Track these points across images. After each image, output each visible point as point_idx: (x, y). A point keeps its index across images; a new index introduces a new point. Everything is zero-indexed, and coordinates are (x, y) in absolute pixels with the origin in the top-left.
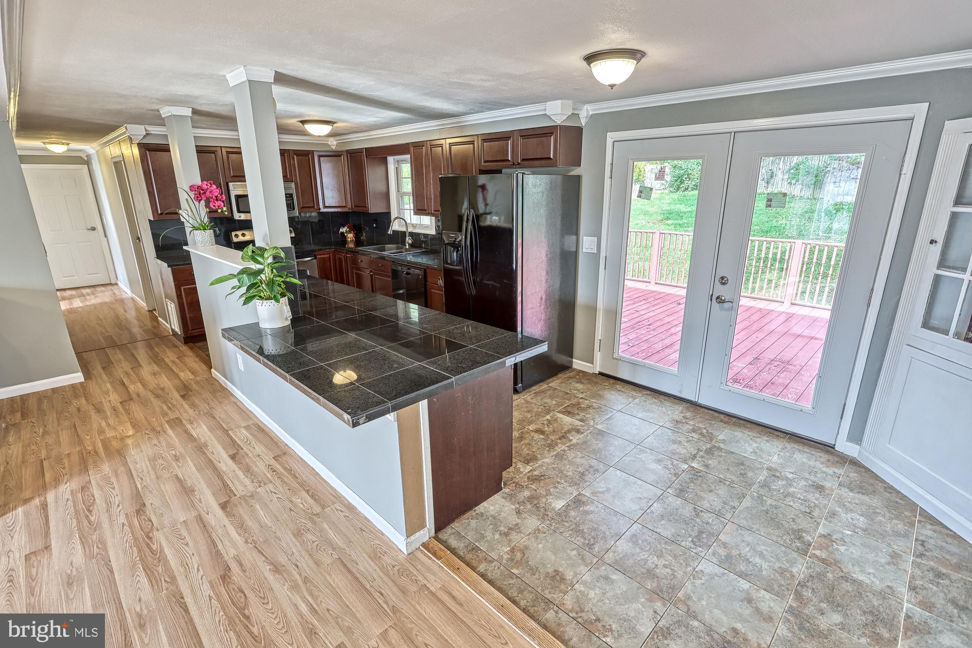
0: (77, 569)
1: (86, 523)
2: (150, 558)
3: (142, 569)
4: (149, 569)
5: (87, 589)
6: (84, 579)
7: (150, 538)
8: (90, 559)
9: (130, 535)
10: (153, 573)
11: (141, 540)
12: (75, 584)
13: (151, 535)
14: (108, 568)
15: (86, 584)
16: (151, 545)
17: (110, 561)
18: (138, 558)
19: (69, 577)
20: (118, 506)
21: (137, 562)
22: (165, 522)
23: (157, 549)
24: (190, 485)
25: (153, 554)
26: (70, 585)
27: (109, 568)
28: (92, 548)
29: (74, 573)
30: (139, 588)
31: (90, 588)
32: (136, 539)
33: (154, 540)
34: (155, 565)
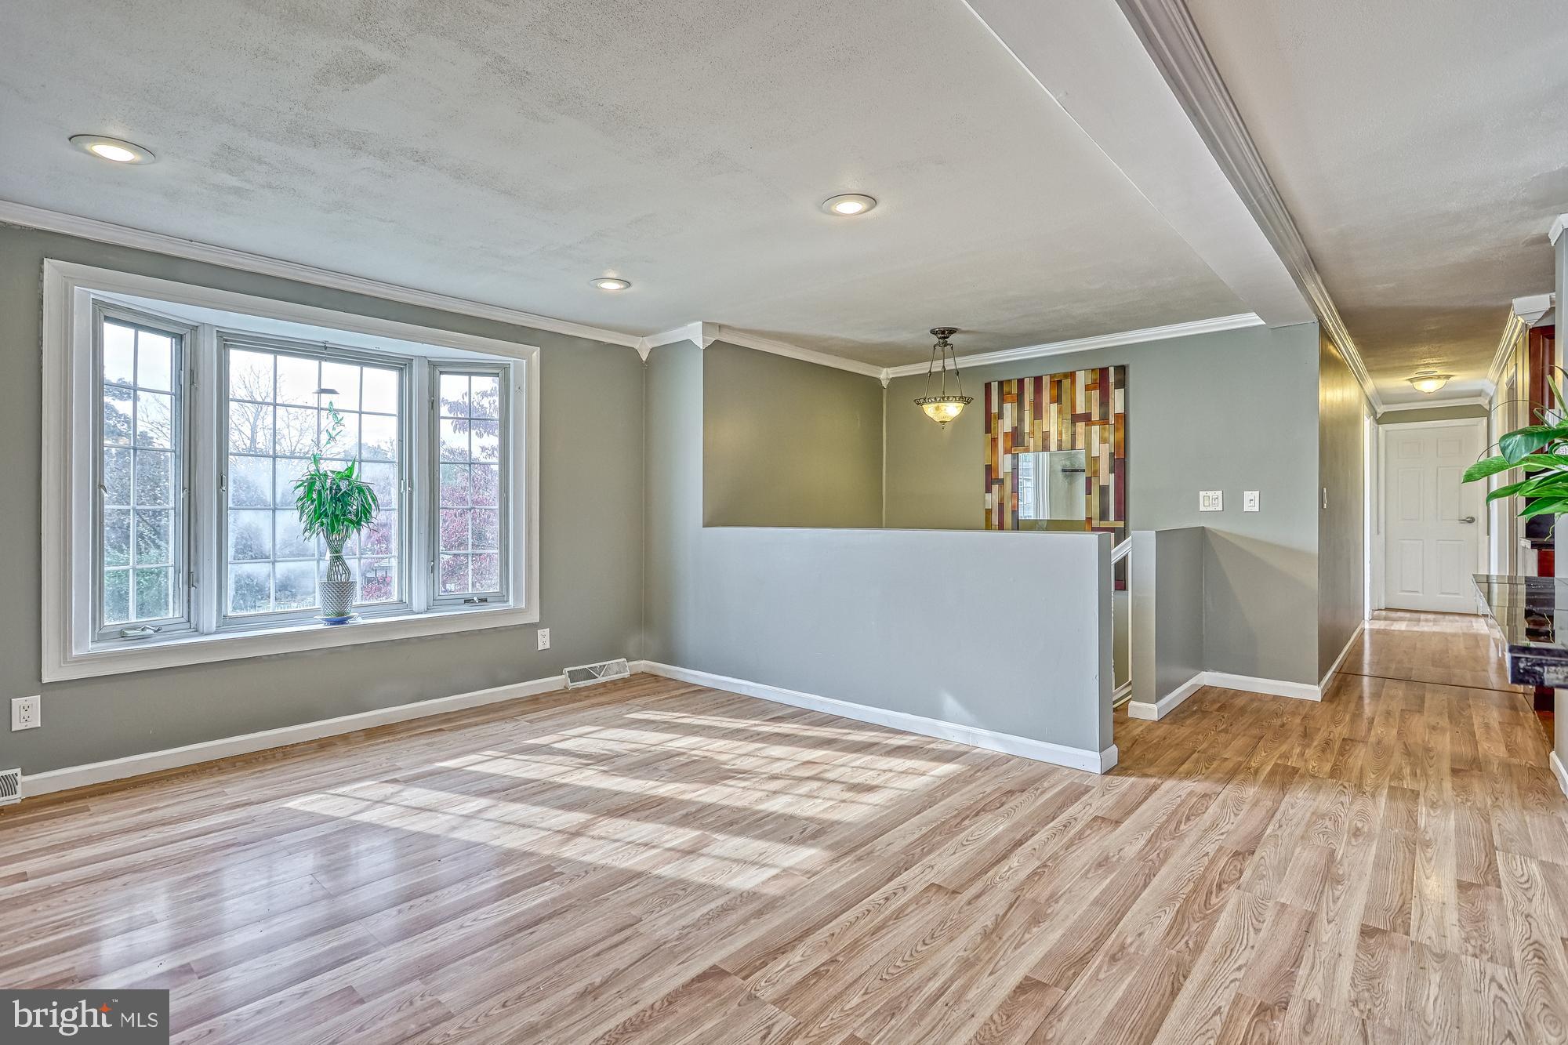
0: (1120, 858)
1: (1172, 826)
2: (1196, 907)
3: (1176, 909)
4: (1183, 917)
5: (1108, 881)
6: (1114, 871)
7: (1220, 888)
8: (1139, 860)
9: (1202, 869)
10: (1183, 922)
11: (1208, 882)
12: (1104, 868)
13: (1225, 886)
14: (1145, 880)
15: (1112, 877)
16: (1214, 895)
17: (1154, 876)
18: (1184, 896)
19: (1107, 858)
20: (1222, 834)
21: (1179, 899)
22: (1258, 887)
23: (1216, 905)
24: (1341, 872)
25: (1205, 905)
26: (1100, 865)
27: (1147, 881)
28: (1154, 850)
29: (1114, 859)
30: (1152, 923)
31: (1112, 882)
32: (1203, 877)
33: (1222, 895)
34: (1194, 918)
